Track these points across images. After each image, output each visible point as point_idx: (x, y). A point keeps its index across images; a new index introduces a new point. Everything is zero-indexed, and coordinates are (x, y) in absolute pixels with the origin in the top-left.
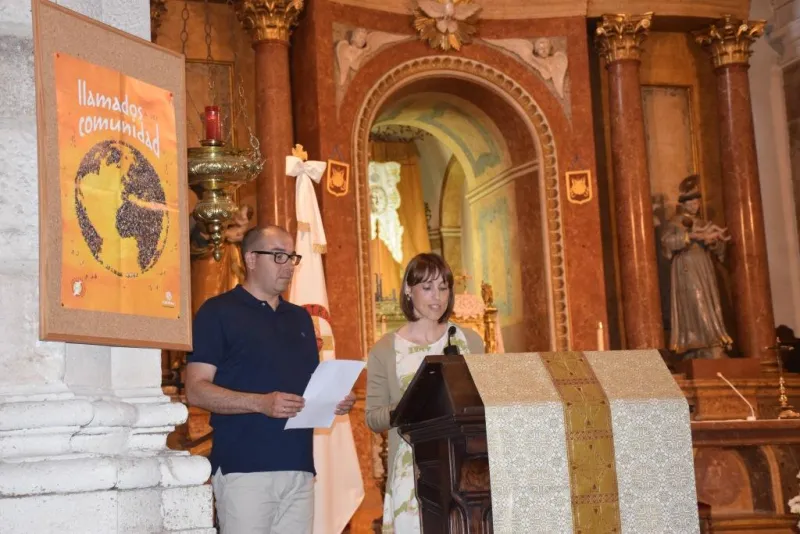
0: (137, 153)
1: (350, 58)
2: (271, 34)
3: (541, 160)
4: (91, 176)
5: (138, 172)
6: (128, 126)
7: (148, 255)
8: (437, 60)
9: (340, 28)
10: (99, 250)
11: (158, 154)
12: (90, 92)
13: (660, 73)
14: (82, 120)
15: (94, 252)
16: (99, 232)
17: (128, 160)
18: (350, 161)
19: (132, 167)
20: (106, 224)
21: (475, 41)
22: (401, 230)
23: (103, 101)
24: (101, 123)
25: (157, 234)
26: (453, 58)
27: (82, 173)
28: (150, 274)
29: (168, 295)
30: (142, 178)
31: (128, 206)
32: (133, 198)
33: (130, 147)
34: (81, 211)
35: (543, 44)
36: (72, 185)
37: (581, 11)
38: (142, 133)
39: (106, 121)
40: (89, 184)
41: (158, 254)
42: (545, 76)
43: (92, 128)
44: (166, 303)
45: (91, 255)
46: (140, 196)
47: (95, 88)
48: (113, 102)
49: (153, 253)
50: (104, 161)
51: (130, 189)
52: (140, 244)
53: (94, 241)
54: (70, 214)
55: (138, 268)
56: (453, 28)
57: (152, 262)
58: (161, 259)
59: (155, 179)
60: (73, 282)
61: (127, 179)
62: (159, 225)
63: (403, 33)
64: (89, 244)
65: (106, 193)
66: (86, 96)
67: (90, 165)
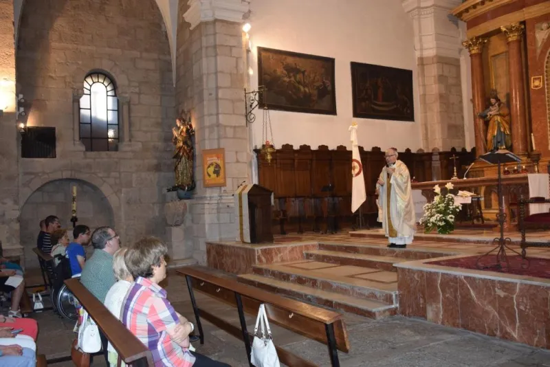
6: (215, 160)
9: (537, 26)
15: (209, 177)
17: (215, 165)
18: (543, 74)
20: (211, 173)
25: (219, 173)
28: (219, 178)
29: (222, 180)
30: (217, 166)
31: (215, 170)
33: (215, 163)
34: (208, 173)
36: (206, 170)
38: (217, 161)
39: (211, 161)
40: (209, 169)
43: (209, 162)
46: (217, 169)
48: (212, 158)
50: (211, 166)
51: (215, 168)
53: (209, 175)
54: (206, 173)
55: (216, 178)
57: (219, 176)
59: (219, 166)
62: (220, 171)
65: (211, 169)
66: (208, 159)
67: (209, 167)
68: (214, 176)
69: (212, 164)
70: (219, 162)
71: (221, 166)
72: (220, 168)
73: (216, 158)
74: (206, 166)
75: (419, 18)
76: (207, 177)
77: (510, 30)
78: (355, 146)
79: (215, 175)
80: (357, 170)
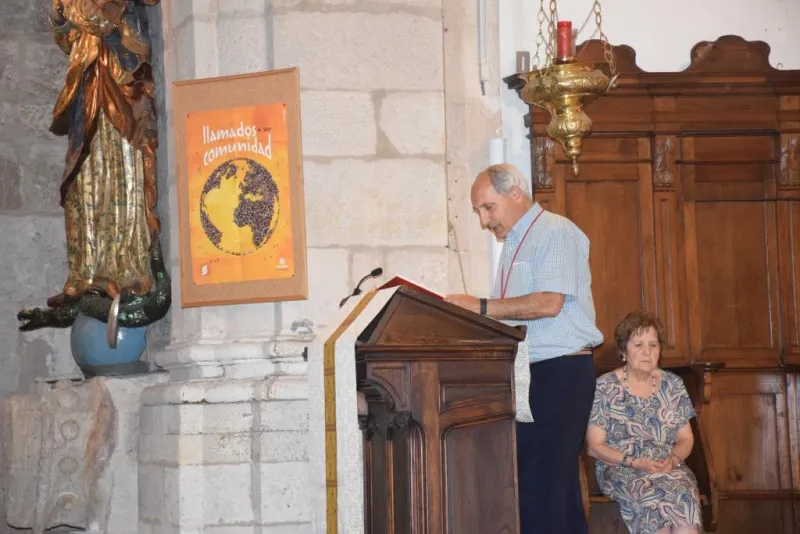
0: (251, 162)
4: (214, 192)
5: (253, 176)
6: (244, 145)
7: (260, 236)
10: (219, 241)
11: (270, 157)
12: (213, 133)
14: (206, 154)
15: (215, 244)
16: (219, 229)
17: (244, 170)
19: (248, 173)
20: (225, 220)
23: (222, 134)
24: (222, 150)
25: (270, 218)
27: (207, 189)
28: (265, 248)
29: (282, 261)
30: (259, 178)
31: (243, 203)
32: (248, 196)
33: (246, 159)
34: (204, 217)
36: (197, 202)
38: (255, 146)
39: (225, 148)
40: (212, 197)
41: (271, 232)
43: (213, 157)
44: (279, 267)
45: (213, 245)
46: (255, 193)
47: (215, 128)
48: (230, 132)
49: (266, 231)
50: (223, 178)
51: (246, 190)
52: (253, 228)
53: (214, 235)
54: (196, 222)
55: (253, 247)
57: (265, 239)
58: (274, 236)
59: (267, 177)
60: (201, 266)
61: (244, 184)
62: (271, 210)
64: (211, 239)
65: (225, 199)
66: (209, 136)
67: (213, 183)
68: (237, 236)
69: (228, 168)
71: (280, 178)
72: (273, 189)
73: (250, 131)
74: (198, 181)
76: (202, 244)
79: (246, 231)
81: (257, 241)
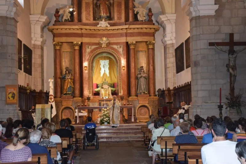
1: (88, 50)
2: (76, 48)
3: (118, 64)
8: (103, 49)
9: (87, 46)
13: (140, 49)
17: (12, 93)
21: (109, 46)
22: (109, 71)
25: (15, 97)
26: (105, 49)
30: (14, 94)
34: (8, 97)
35: (119, 46)
37: (125, 41)
40: (9, 95)
42: (119, 51)
43: (9, 92)
48: (11, 90)
51: (12, 95)
53: (9, 98)
56: (105, 44)
63: (98, 45)
65: (10, 95)
66: (9, 89)
67: (9, 94)
69: (11, 93)
70: (15, 92)
71: (16, 94)
72: (15, 95)
73: (13, 90)
74: (8, 94)
75: (35, 25)
76: (8, 99)
77: (77, 44)
78: (52, 89)
79: (12, 98)
80: (53, 100)
81: (13, 99)
